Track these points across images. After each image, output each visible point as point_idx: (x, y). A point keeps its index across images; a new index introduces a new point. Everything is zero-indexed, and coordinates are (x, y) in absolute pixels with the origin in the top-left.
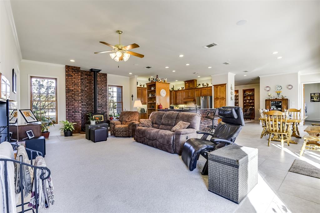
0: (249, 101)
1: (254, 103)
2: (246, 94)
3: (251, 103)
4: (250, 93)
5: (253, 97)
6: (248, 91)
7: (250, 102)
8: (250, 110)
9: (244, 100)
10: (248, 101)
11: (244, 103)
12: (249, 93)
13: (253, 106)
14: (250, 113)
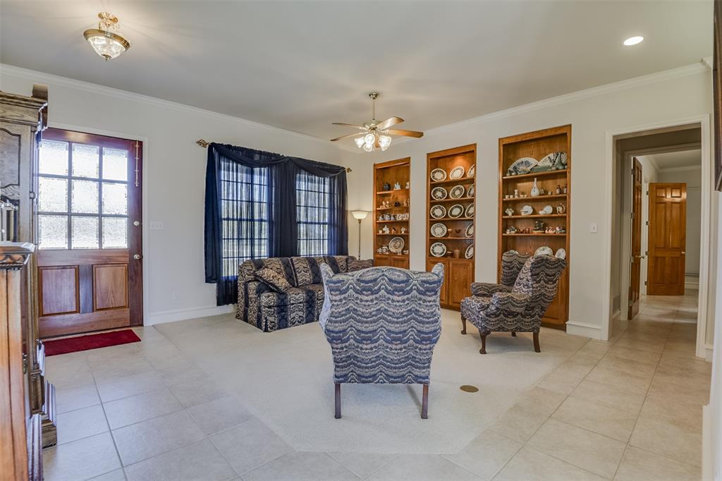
0: (535, 212)
1: (563, 220)
2: (521, 168)
3: (543, 223)
4: (545, 162)
5: (561, 182)
6: (533, 148)
7: (540, 219)
8: (535, 275)
9: (505, 204)
10: (527, 210)
11: (506, 223)
12: (533, 161)
13: (561, 241)
14: (535, 299)
